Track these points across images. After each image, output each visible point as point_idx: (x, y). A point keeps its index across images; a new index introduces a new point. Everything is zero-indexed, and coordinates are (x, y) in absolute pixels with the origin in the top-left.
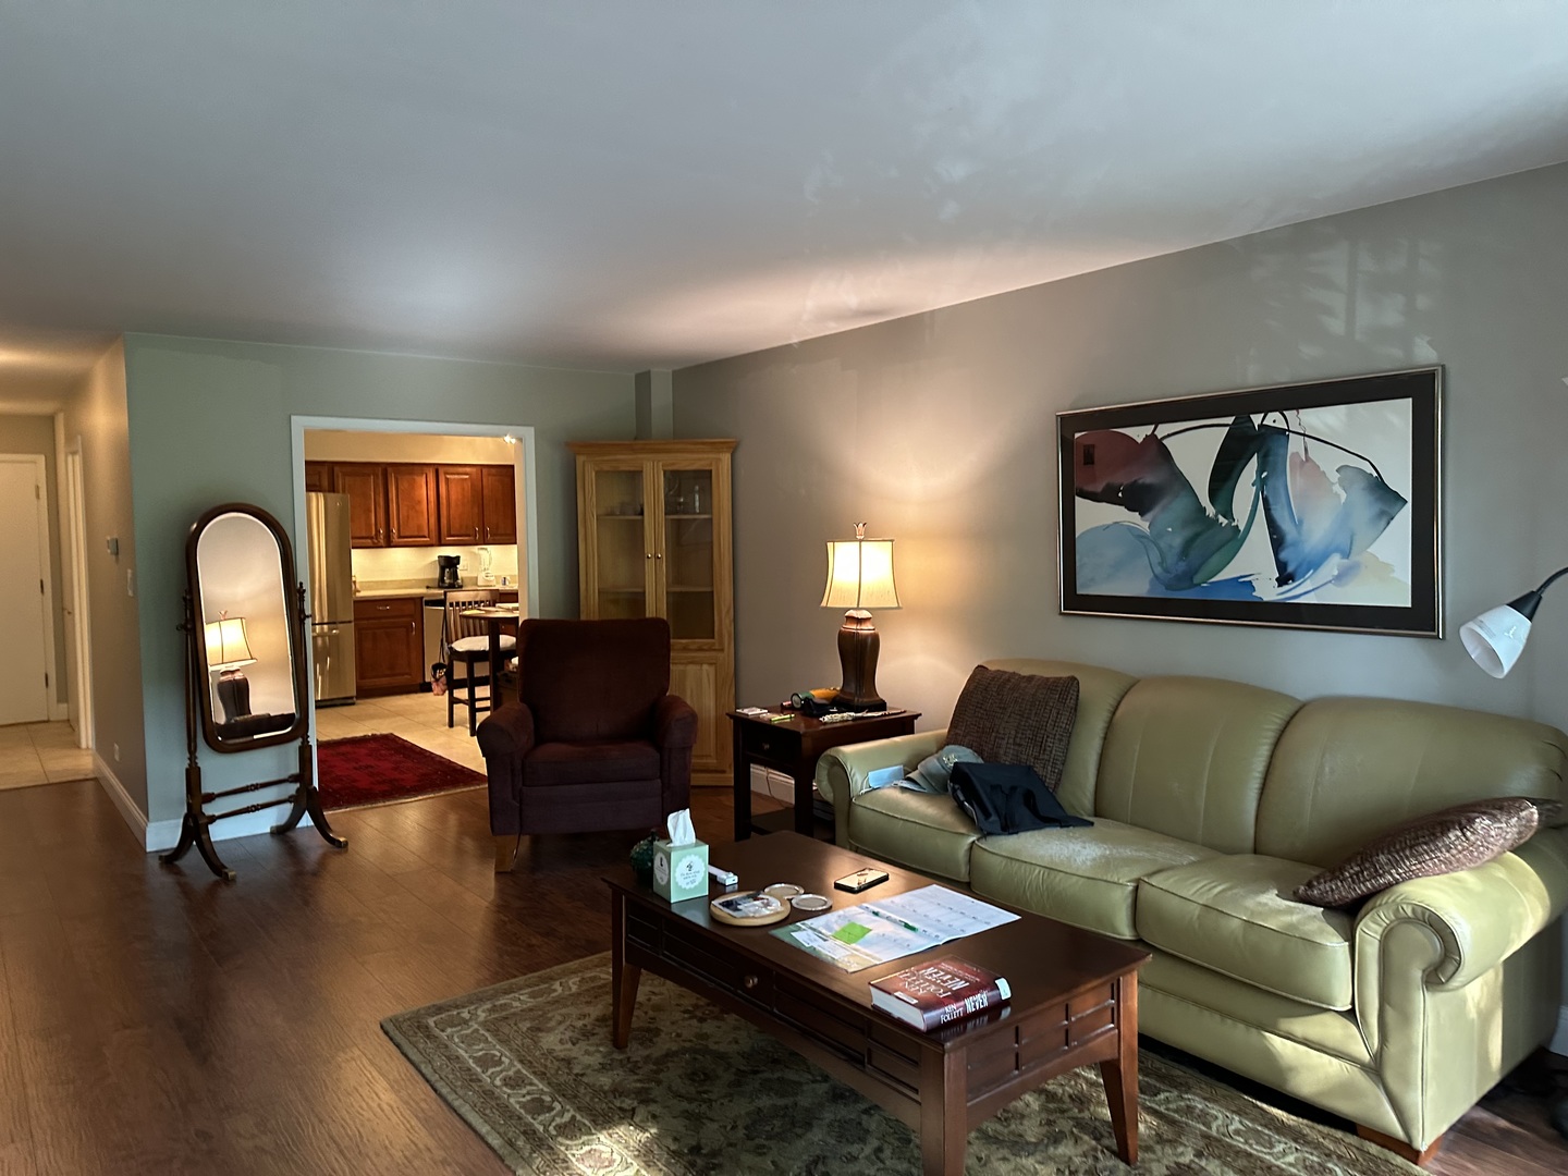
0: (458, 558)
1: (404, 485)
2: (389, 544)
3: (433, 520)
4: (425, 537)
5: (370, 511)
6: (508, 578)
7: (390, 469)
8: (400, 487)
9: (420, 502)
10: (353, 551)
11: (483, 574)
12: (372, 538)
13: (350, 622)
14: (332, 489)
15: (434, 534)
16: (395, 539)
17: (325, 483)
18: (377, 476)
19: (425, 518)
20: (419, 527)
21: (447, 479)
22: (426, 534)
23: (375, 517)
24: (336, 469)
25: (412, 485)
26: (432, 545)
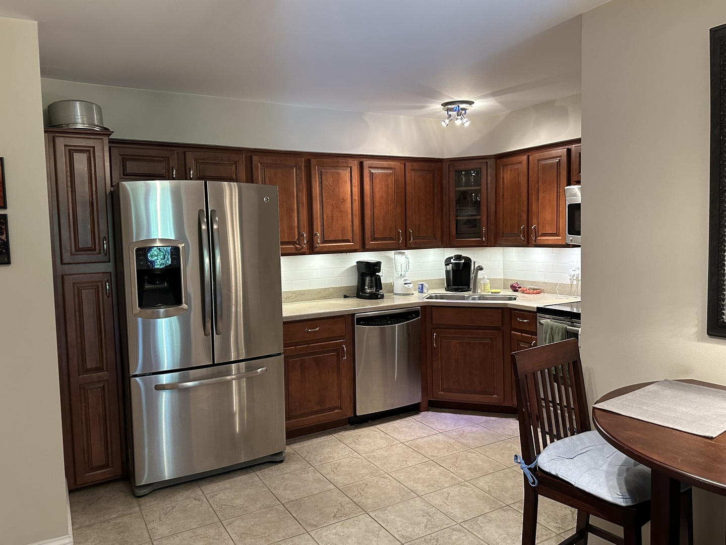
0: (378, 264)
1: (328, 181)
2: (312, 250)
3: (357, 222)
4: (348, 241)
5: (293, 211)
6: (426, 285)
7: (313, 161)
8: (324, 182)
9: (344, 200)
10: (282, 258)
11: (402, 281)
12: (294, 243)
13: (279, 354)
14: (250, 179)
15: (358, 237)
16: (319, 244)
17: (242, 174)
18: (300, 168)
19: (349, 221)
20: (343, 230)
21: (372, 174)
22: (350, 237)
23: (298, 218)
24: (255, 158)
25: (337, 180)
26: (355, 251)
